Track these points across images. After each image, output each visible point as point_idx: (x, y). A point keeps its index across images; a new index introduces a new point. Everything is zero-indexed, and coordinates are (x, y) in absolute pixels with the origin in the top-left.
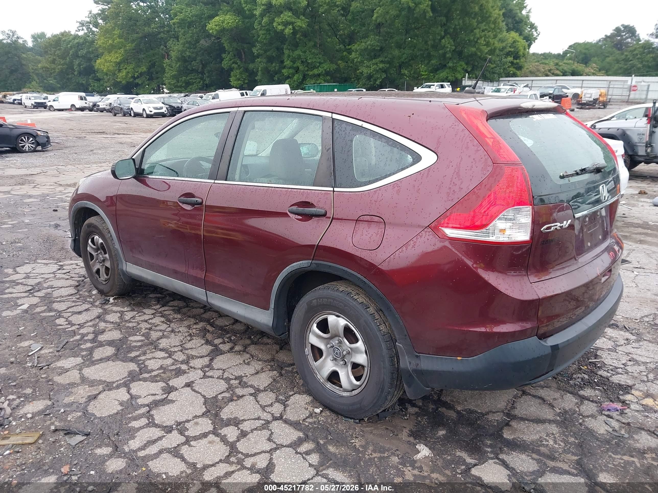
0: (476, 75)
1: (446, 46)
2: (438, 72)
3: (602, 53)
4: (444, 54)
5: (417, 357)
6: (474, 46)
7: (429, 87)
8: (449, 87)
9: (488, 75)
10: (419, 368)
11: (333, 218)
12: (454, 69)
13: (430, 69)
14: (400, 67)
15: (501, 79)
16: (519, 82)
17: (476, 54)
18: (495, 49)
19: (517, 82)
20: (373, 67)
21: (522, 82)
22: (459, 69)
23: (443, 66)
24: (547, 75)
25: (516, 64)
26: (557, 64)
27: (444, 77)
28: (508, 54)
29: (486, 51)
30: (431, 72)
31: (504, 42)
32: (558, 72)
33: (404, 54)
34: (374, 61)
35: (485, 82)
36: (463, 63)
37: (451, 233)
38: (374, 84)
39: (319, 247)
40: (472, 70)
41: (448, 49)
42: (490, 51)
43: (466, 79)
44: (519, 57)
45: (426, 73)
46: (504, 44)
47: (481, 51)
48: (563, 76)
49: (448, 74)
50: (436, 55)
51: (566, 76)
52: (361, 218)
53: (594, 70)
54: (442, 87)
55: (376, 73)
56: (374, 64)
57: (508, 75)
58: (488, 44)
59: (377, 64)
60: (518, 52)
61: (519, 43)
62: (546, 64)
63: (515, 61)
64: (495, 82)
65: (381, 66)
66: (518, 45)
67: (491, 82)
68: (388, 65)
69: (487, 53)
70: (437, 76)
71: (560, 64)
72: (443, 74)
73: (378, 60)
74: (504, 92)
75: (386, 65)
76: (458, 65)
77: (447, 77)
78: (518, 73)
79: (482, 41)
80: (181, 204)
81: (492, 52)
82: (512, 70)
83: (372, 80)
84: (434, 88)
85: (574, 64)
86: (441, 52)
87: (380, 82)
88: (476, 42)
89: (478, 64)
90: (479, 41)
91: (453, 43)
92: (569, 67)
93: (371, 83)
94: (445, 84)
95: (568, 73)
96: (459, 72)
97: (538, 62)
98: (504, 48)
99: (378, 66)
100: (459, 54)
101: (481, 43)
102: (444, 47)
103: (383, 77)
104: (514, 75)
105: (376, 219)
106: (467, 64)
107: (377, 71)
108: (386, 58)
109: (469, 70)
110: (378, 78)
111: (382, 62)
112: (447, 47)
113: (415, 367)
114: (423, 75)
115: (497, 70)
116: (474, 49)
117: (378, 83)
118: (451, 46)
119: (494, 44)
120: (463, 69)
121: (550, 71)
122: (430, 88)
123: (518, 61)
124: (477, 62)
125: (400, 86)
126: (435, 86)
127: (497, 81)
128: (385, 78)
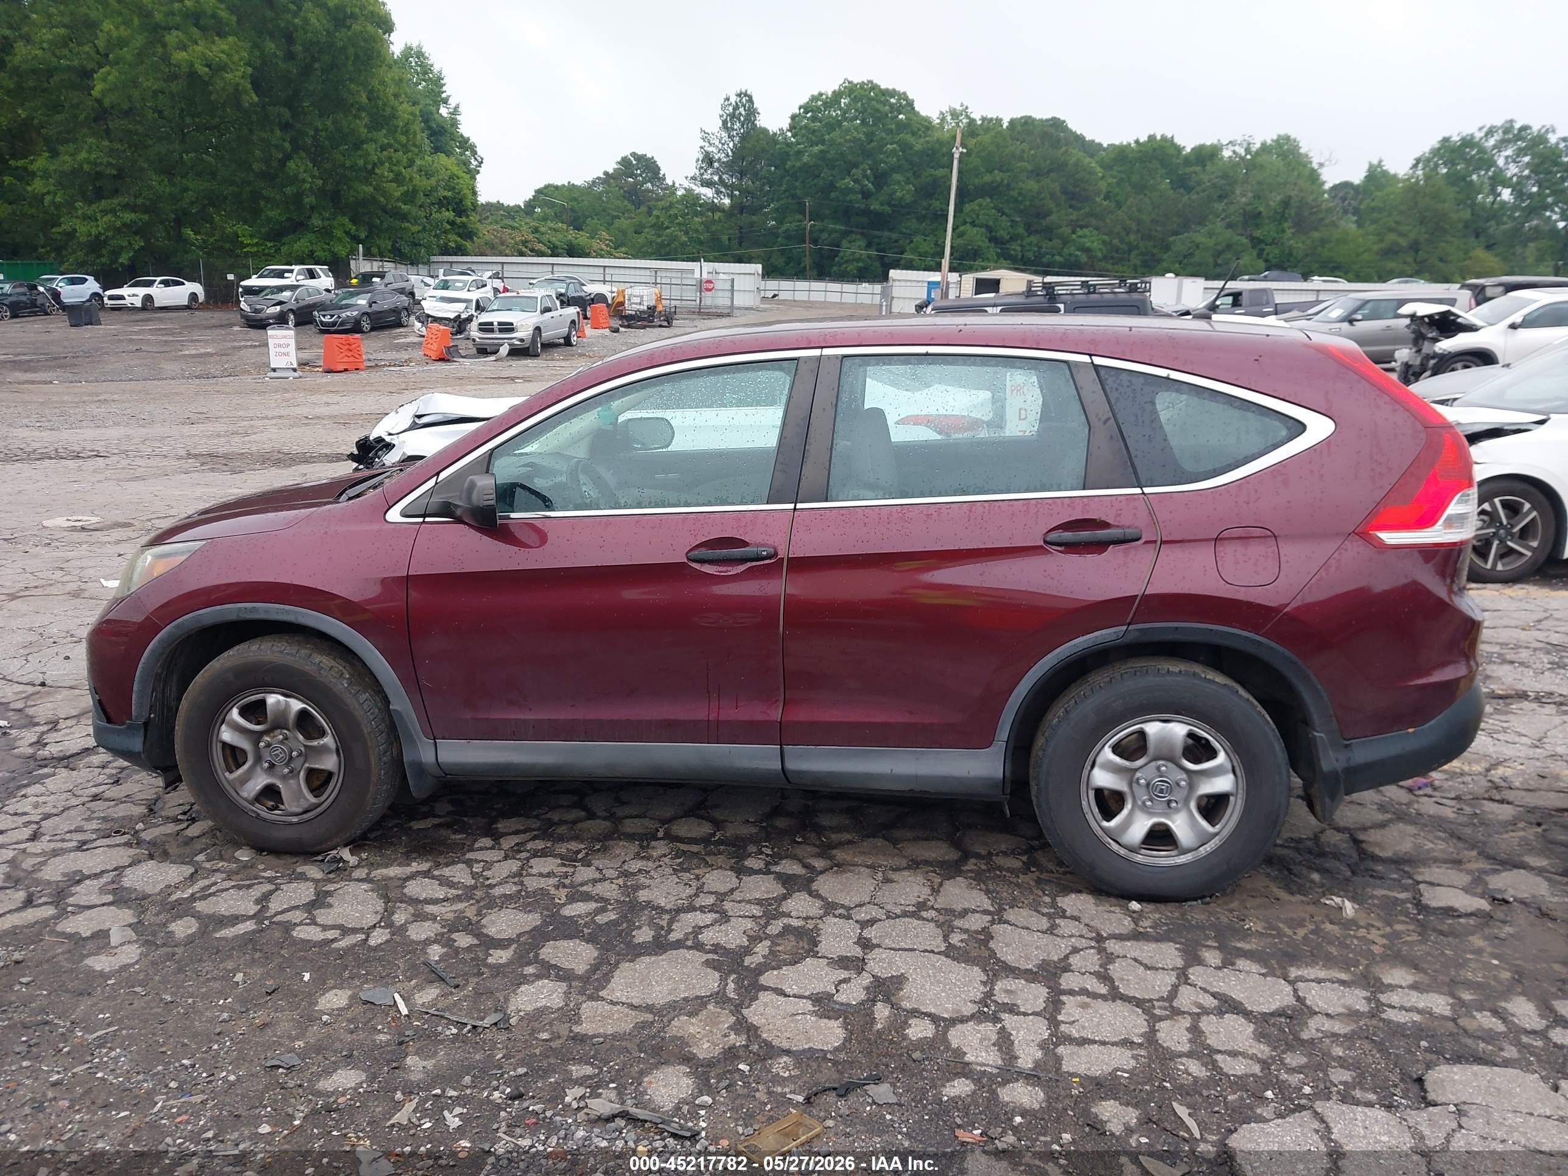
0: (379, 248)
1: (301, 177)
2: (285, 240)
3: (604, 210)
4: (298, 198)
5: (1347, 746)
6: (366, 181)
7: (280, 275)
8: (328, 276)
9: (406, 249)
10: (1352, 763)
11: (1162, 542)
12: (326, 234)
13: (263, 230)
14: (179, 222)
15: (434, 258)
16: (480, 267)
17: (374, 200)
18: (415, 191)
19: (474, 267)
20: (104, 221)
21: (485, 267)
22: (339, 233)
23: (298, 227)
24: (522, 254)
25: (459, 227)
26: (536, 230)
27: (303, 252)
28: (443, 203)
29: (397, 194)
30: (268, 237)
31: (432, 176)
32: (540, 247)
33: (186, 190)
34: (104, 204)
35: (399, 266)
36: (346, 220)
37: (1390, 537)
38: (114, 262)
39: (1147, 599)
40: (367, 237)
41: (308, 186)
42: (406, 194)
43: (361, 258)
44: (465, 211)
45: (256, 241)
46: (433, 181)
47: (385, 193)
48: (551, 256)
49: (312, 244)
50: (278, 197)
51: (557, 256)
52: (1225, 534)
53: (607, 245)
54: (312, 275)
55: (113, 237)
56: (105, 212)
57: (446, 251)
58: (398, 179)
59: (113, 211)
60: (461, 201)
61: (461, 181)
62: (513, 228)
63: (458, 220)
64: (420, 266)
65: (128, 216)
66: (458, 184)
67: (412, 264)
68: (146, 217)
69: (398, 200)
70: (284, 249)
71: (542, 229)
72: (302, 244)
73: (115, 201)
74: (462, 289)
75: (139, 215)
76: (335, 223)
77: (312, 252)
78: (468, 244)
79: (384, 171)
80: (694, 565)
81: (410, 197)
82: (453, 239)
83: (104, 251)
84: (293, 278)
85: (567, 231)
86: (288, 190)
87: (130, 259)
88: (372, 172)
89: (382, 222)
90: (377, 171)
91: (316, 173)
92: (560, 236)
93: (104, 260)
94: (317, 268)
95: (560, 251)
96: (340, 240)
97: (497, 222)
98: (434, 189)
99: (115, 215)
100: (334, 198)
101: (382, 176)
102: (294, 180)
103: (137, 247)
104: (460, 251)
105: (1258, 532)
106: (354, 220)
107: (118, 230)
108: (136, 197)
109: (363, 236)
110: (122, 248)
111: (126, 207)
112: (304, 181)
113: (1345, 765)
114: (248, 245)
115: (425, 238)
116: (369, 189)
117: (124, 259)
118: (313, 177)
119: (411, 179)
120: (348, 233)
121: (525, 243)
122: (283, 277)
123: (464, 219)
124: (379, 218)
125: (188, 270)
126: (295, 272)
127: (424, 263)
128: (142, 248)
